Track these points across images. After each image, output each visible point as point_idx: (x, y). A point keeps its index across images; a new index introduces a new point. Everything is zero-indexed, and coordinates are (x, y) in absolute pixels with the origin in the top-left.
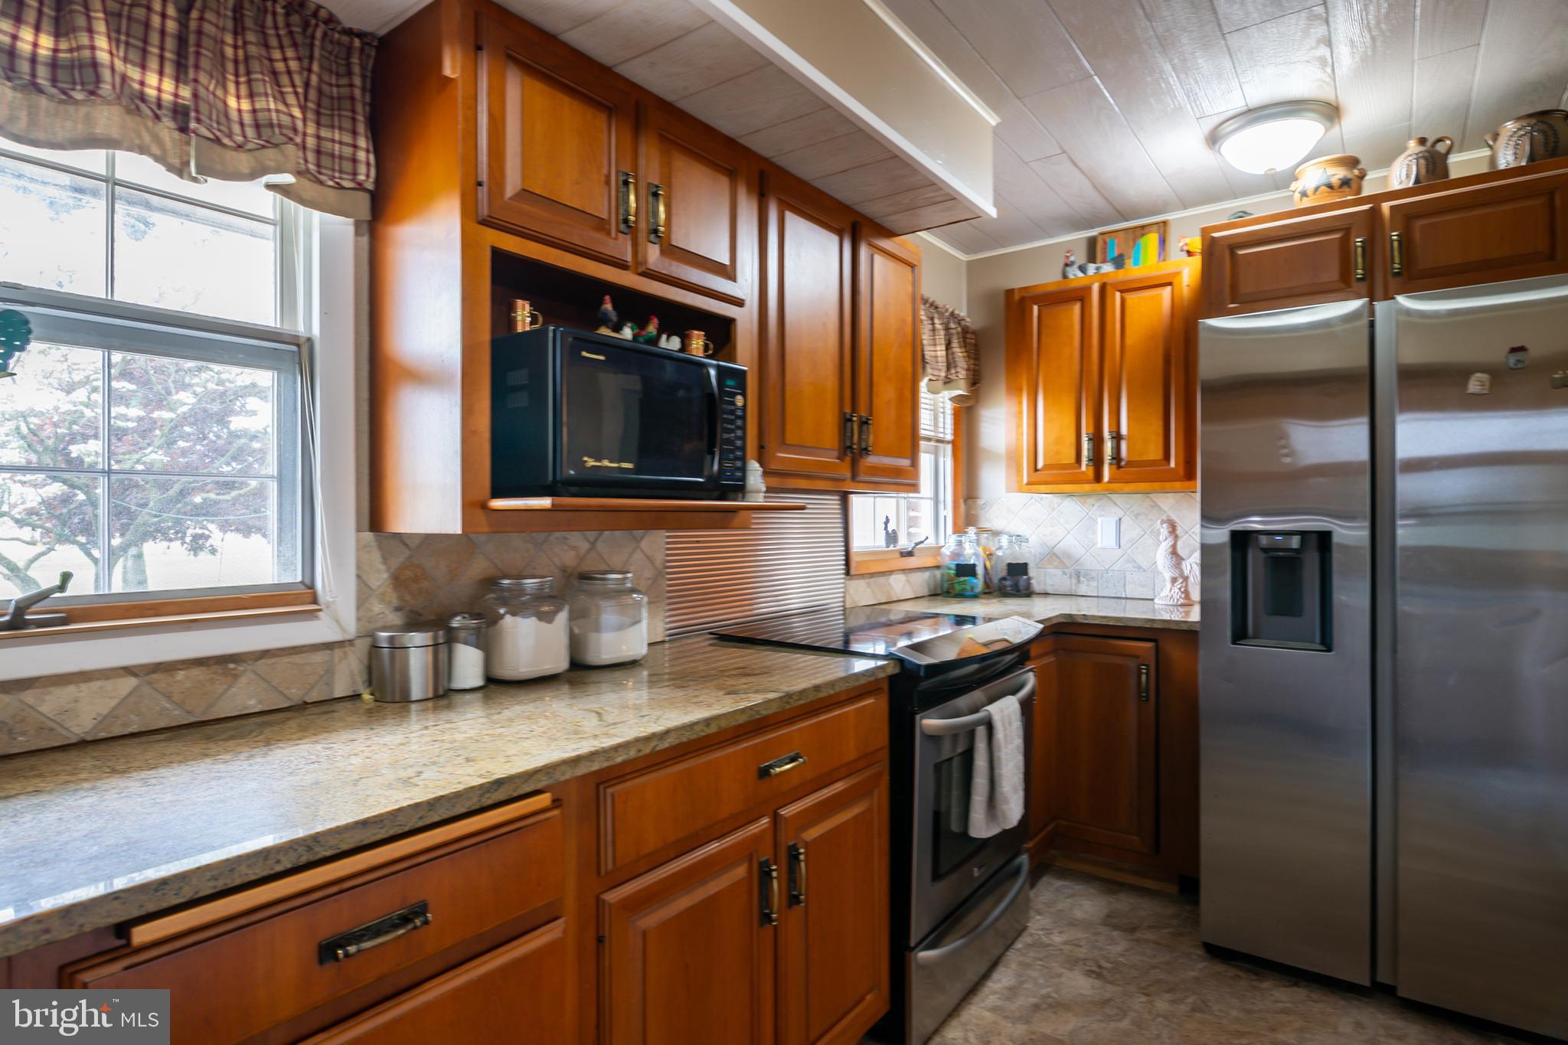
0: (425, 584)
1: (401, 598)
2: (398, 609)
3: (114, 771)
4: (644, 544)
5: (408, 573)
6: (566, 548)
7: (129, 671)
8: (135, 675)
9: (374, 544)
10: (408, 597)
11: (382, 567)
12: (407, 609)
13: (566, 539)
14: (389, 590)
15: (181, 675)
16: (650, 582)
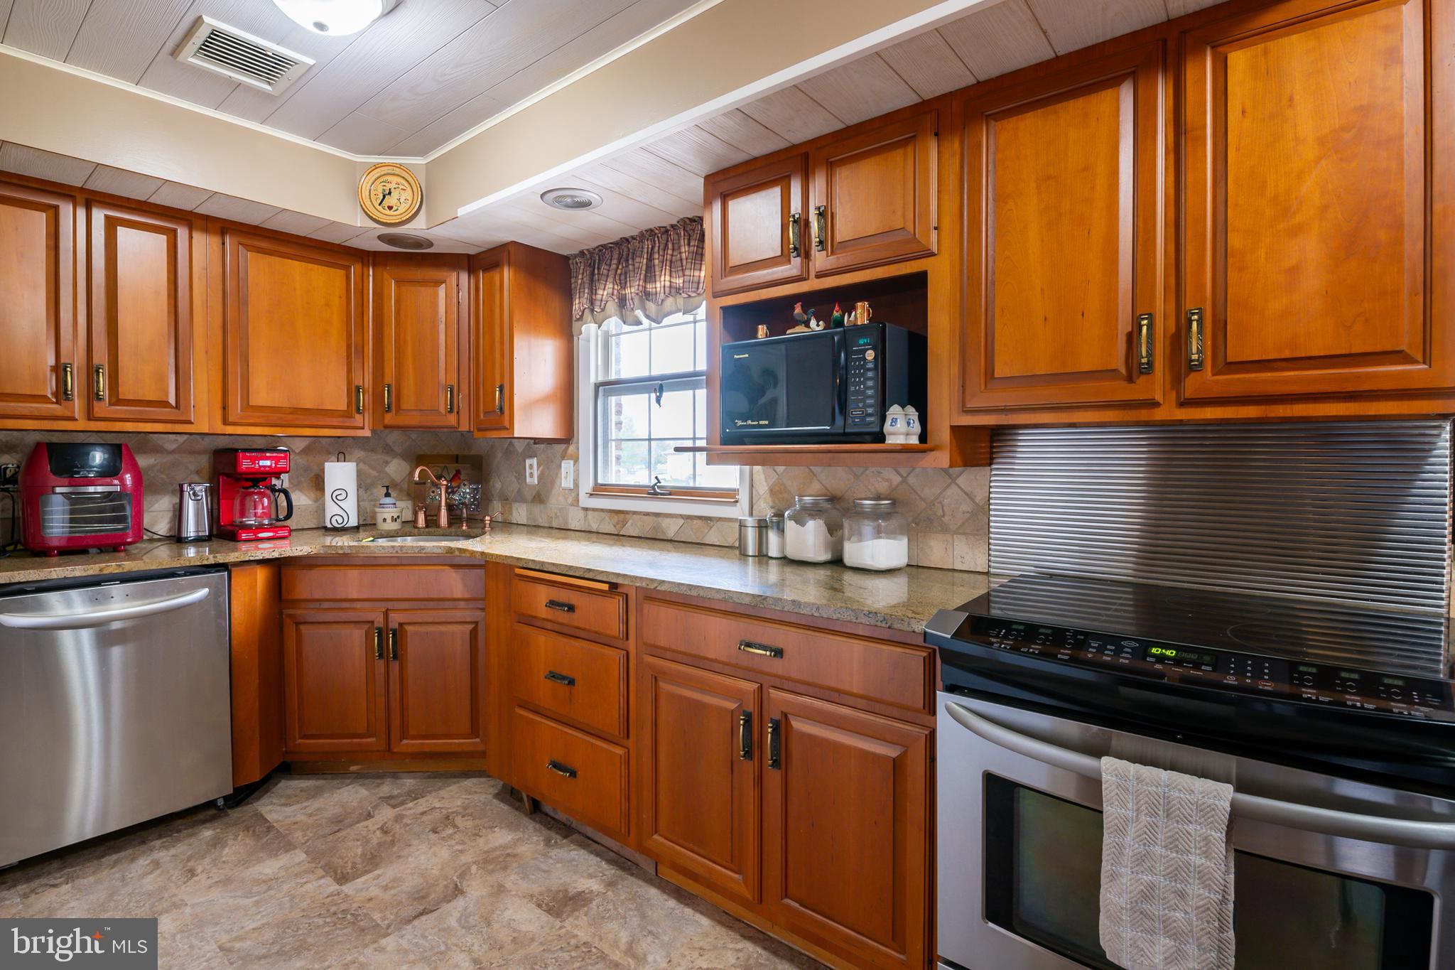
0: (785, 495)
1: (774, 502)
2: (772, 507)
3: (703, 555)
4: (960, 481)
5: (777, 488)
6: (880, 480)
7: (681, 516)
8: (683, 518)
9: (762, 471)
10: (777, 501)
11: (765, 484)
12: (777, 508)
13: (880, 473)
14: (768, 495)
15: (695, 522)
16: (968, 515)
